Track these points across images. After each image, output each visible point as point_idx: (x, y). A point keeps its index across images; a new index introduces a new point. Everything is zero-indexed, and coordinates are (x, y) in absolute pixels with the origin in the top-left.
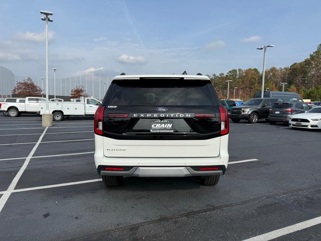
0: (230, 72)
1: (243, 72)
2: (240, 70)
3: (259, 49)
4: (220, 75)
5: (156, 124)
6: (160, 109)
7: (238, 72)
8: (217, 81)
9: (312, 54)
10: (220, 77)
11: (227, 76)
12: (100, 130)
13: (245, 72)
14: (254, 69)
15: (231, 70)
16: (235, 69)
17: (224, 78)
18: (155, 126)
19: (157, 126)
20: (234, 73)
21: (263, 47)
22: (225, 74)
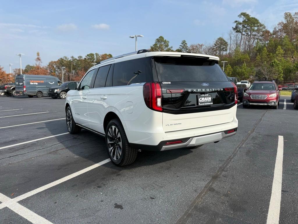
0: (88, 55)
1: (100, 56)
2: (97, 54)
3: (131, 37)
4: (79, 57)
5: (201, 98)
6: (205, 85)
7: (95, 56)
8: (75, 63)
9: (152, 46)
10: (78, 59)
11: (85, 59)
12: (159, 107)
13: (102, 57)
14: (109, 55)
15: (89, 54)
16: (92, 53)
17: (83, 61)
18: (201, 99)
19: (202, 100)
20: (91, 57)
21: (134, 36)
22: (84, 57)
